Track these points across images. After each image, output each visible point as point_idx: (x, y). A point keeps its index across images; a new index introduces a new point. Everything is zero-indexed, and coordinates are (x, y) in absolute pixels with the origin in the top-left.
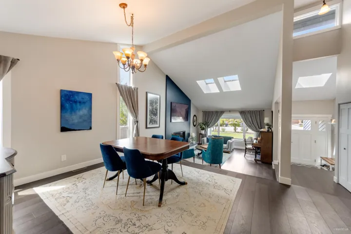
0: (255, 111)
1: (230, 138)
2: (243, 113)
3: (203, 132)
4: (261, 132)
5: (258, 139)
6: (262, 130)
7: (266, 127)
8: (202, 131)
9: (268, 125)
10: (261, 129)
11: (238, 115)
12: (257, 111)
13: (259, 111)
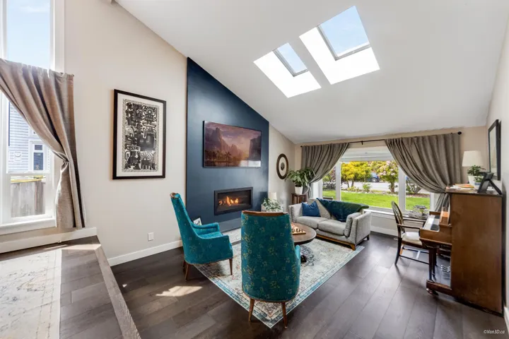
0: (430, 137)
1: (358, 208)
2: (396, 144)
3: (299, 191)
4: (451, 194)
5: (443, 214)
6: (456, 187)
7: (471, 179)
8: (296, 188)
9: (475, 171)
10: (451, 184)
11: (384, 150)
12: (437, 137)
13: (445, 137)
